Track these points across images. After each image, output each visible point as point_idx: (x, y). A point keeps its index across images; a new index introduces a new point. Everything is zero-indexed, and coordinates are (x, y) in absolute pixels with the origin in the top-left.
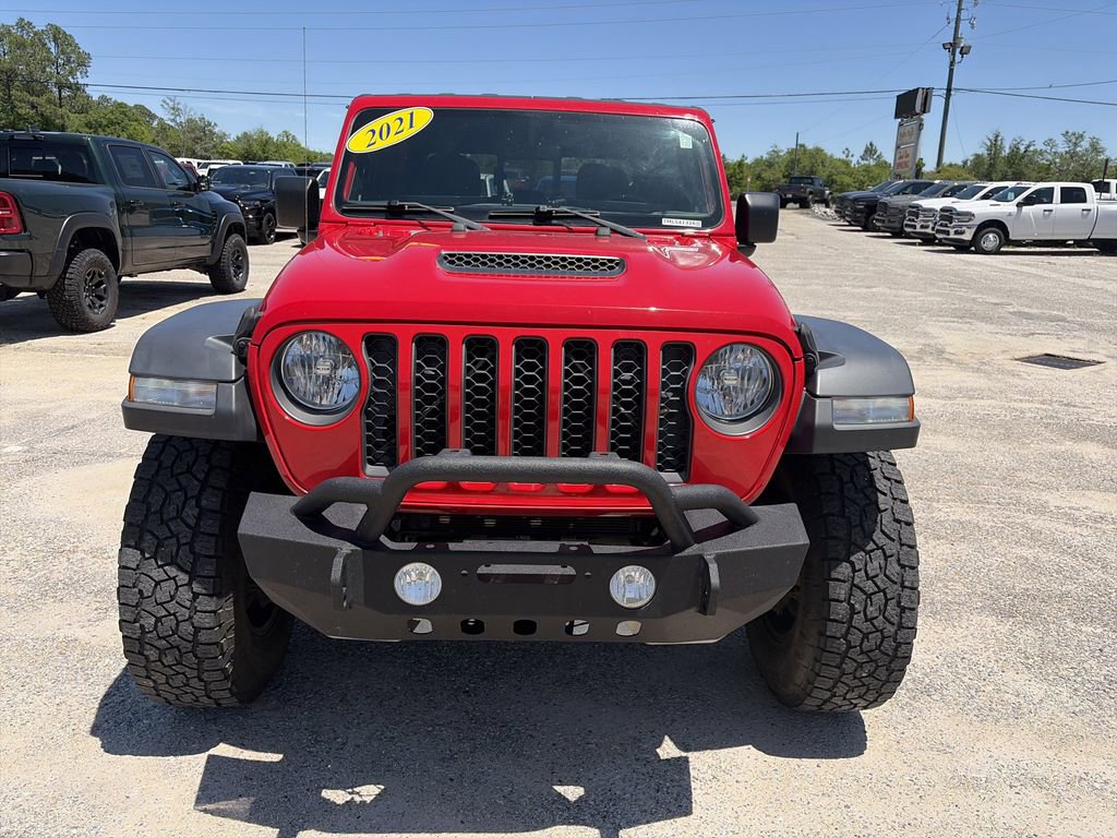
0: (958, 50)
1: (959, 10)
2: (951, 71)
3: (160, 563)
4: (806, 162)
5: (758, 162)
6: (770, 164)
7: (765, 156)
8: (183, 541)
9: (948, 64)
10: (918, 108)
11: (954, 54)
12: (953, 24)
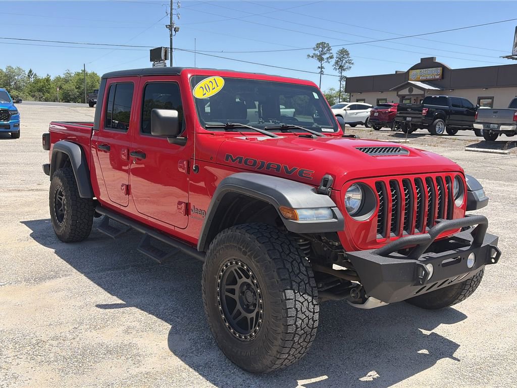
0: (173, 29)
1: (171, 9)
2: (171, 39)
3: (301, 294)
4: (88, 80)
5: (58, 79)
6: (66, 81)
7: (62, 76)
8: (306, 282)
9: (169, 35)
10: (163, 57)
11: (171, 31)
12: (169, 15)
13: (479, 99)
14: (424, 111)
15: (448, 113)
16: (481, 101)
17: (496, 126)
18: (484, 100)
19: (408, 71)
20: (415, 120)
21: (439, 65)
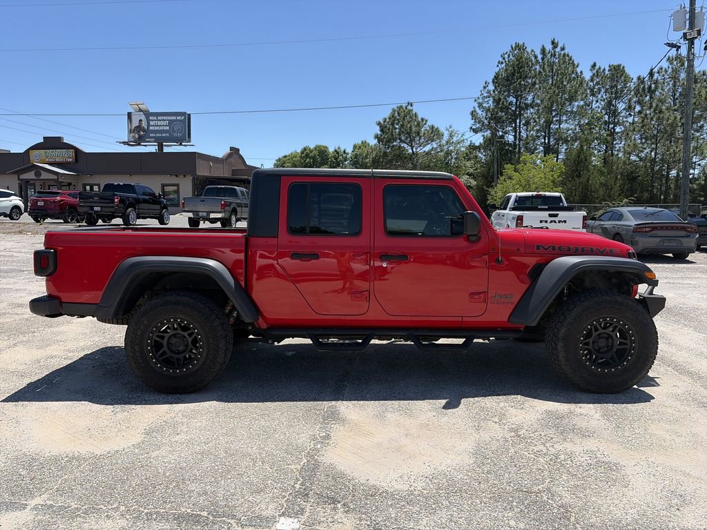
13: (163, 186)
14: (116, 200)
15: (138, 201)
16: (165, 188)
17: (205, 214)
18: (168, 187)
19: (27, 151)
20: (108, 210)
21: (69, 147)
